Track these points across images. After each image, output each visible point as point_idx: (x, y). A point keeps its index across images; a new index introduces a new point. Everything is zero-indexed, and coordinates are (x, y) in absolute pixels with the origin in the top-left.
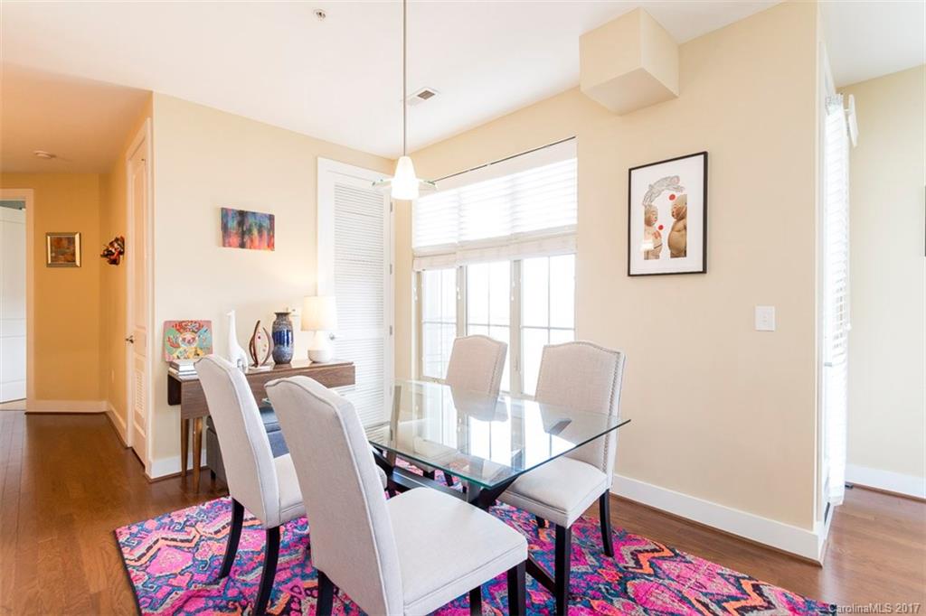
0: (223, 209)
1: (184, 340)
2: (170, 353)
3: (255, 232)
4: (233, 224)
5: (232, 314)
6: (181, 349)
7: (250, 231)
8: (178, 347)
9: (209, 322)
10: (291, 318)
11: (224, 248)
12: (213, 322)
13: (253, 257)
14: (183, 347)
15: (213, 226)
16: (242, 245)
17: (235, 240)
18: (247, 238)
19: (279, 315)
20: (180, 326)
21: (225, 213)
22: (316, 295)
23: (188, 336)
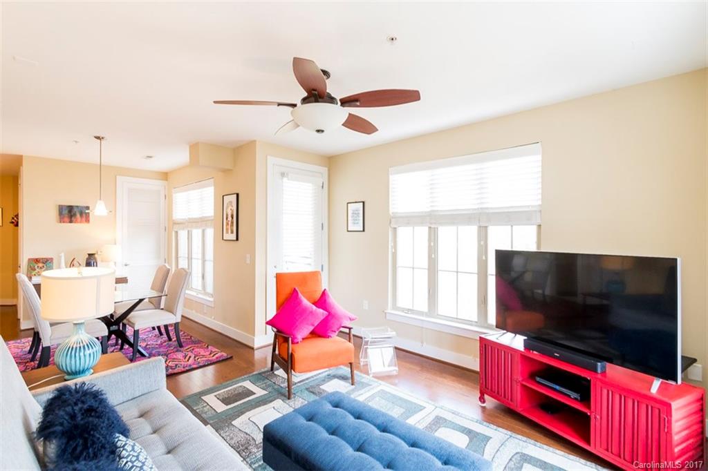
0: (59, 206)
1: (38, 267)
2: (31, 273)
3: (78, 215)
4: (65, 212)
5: (63, 255)
6: (36, 271)
7: (75, 215)
8: (35, 270)
9: (52, 259)
10: (96, 256)
11: (60, 224)
12: (54, 259)
13: (77, 227)
14: (38, 270)
15: (54, 213)
16: (71, 222)
17: (67, 219)
18: (73, 219)
19: (89, 255)
20: (37, 261)
21: (61, 208)
22: (115, 244)
23: (41, 265)
